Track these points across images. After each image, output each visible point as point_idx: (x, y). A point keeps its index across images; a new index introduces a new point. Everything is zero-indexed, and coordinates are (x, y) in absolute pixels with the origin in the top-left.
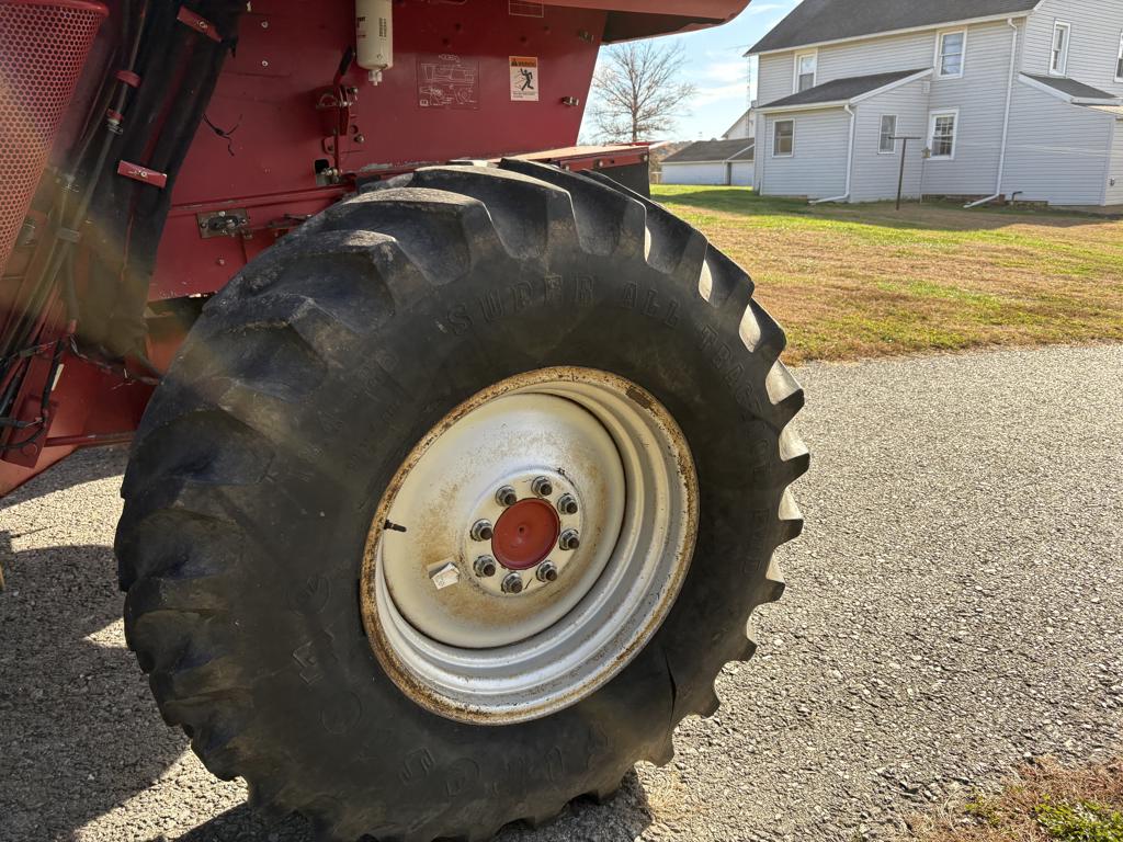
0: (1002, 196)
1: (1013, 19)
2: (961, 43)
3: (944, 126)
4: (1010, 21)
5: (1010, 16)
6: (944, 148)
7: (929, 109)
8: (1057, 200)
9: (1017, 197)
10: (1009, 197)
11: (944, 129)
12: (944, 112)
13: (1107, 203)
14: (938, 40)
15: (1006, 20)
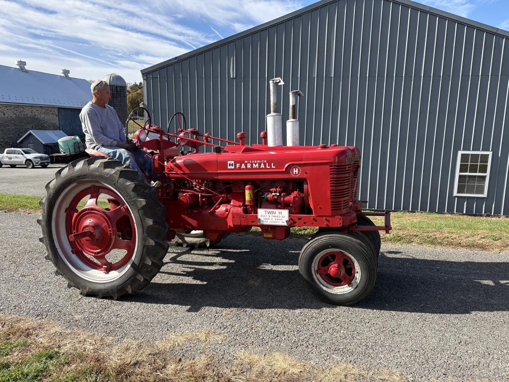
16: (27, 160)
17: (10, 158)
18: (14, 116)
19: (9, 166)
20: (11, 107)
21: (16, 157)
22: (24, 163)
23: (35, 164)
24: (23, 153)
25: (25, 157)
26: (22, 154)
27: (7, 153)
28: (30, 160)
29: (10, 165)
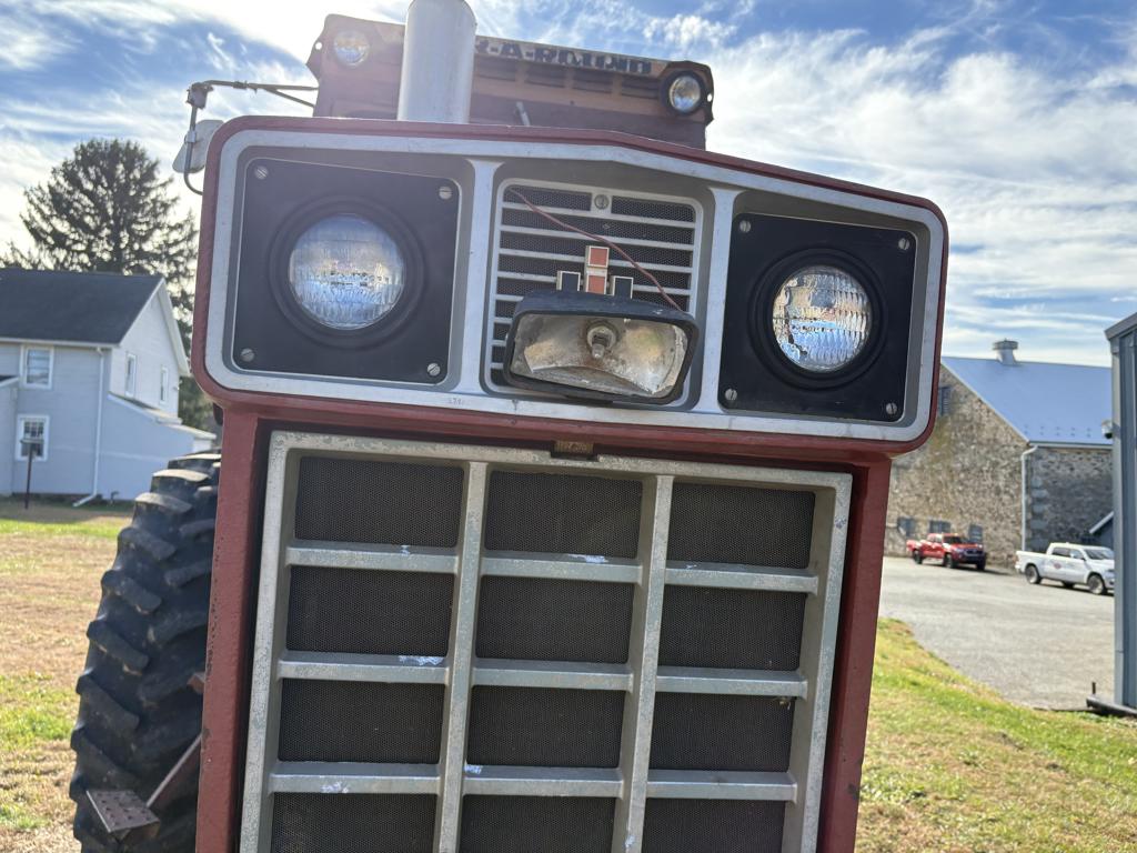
0: (99, 496)
1: (102, 350)
2: (48, 359)
3: (34, 430)
4: (99, 350)
5: (99, 346)
6: (34, 449)
7: (17, 412)
9: (116, 497)
10: (106, 497)
11: (33, 434)
12: (35, 418)
14: (23, 353)
15: (94, 349)
16: (1093, 574)
17: (1058, 566)
18: (1096, 472)
19: (1060, 584)
20: (1089, 453)
21: (1071, 565)
22: (1085, 581)
23: (1108, 585)
24: (1085, 556)
25: (1088, 567)
26: (1083, 559)
27: (1055, 553)
28: (1097, 575)
29: (1063, 582)
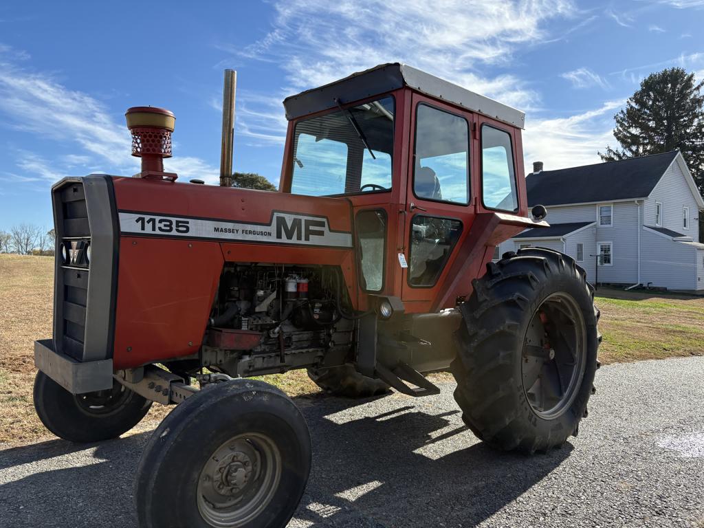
0: (641, 285)
1: (638, 201)
2: (610, 211)
6: (606, 259)
7: (596, 241)
8: (671, 287)
9: (650, 285)
10: (645, 285)
11: (605, 251)
12: (605, 243)
13: (698, 289)
14: (598, 209)
15: (633, 202)
